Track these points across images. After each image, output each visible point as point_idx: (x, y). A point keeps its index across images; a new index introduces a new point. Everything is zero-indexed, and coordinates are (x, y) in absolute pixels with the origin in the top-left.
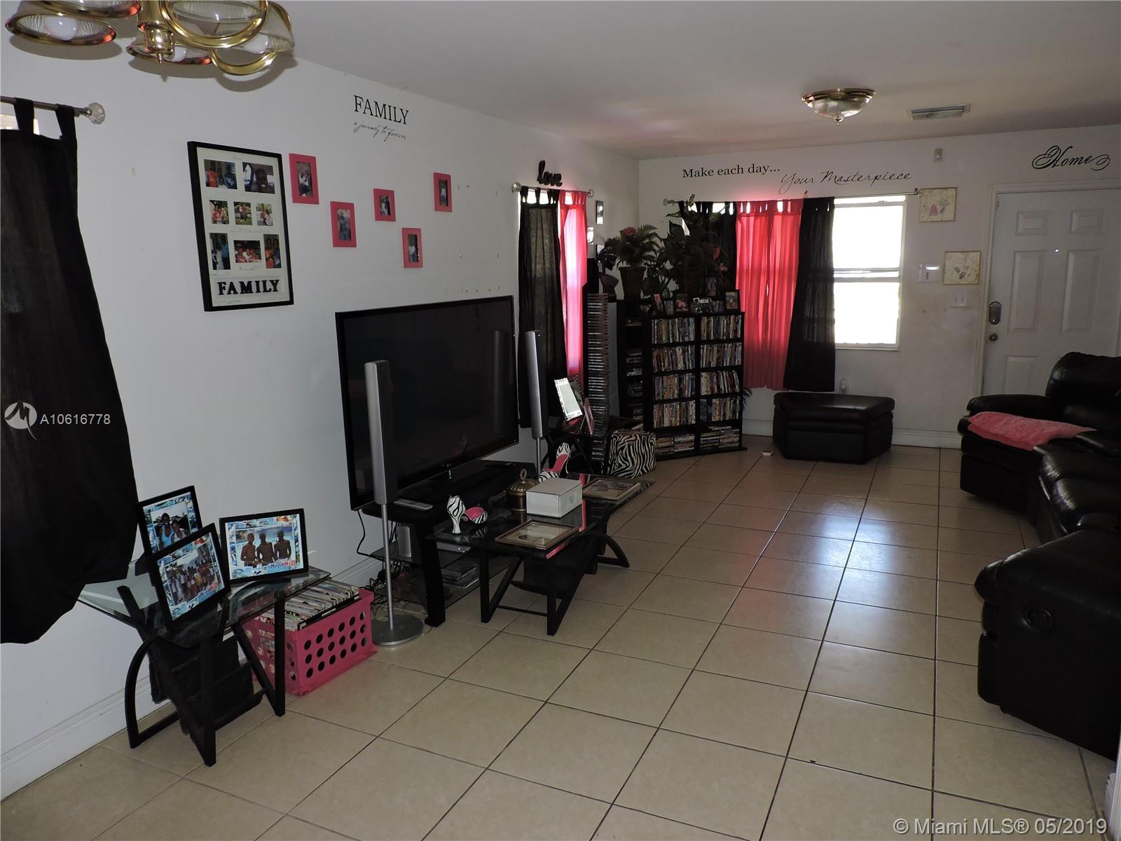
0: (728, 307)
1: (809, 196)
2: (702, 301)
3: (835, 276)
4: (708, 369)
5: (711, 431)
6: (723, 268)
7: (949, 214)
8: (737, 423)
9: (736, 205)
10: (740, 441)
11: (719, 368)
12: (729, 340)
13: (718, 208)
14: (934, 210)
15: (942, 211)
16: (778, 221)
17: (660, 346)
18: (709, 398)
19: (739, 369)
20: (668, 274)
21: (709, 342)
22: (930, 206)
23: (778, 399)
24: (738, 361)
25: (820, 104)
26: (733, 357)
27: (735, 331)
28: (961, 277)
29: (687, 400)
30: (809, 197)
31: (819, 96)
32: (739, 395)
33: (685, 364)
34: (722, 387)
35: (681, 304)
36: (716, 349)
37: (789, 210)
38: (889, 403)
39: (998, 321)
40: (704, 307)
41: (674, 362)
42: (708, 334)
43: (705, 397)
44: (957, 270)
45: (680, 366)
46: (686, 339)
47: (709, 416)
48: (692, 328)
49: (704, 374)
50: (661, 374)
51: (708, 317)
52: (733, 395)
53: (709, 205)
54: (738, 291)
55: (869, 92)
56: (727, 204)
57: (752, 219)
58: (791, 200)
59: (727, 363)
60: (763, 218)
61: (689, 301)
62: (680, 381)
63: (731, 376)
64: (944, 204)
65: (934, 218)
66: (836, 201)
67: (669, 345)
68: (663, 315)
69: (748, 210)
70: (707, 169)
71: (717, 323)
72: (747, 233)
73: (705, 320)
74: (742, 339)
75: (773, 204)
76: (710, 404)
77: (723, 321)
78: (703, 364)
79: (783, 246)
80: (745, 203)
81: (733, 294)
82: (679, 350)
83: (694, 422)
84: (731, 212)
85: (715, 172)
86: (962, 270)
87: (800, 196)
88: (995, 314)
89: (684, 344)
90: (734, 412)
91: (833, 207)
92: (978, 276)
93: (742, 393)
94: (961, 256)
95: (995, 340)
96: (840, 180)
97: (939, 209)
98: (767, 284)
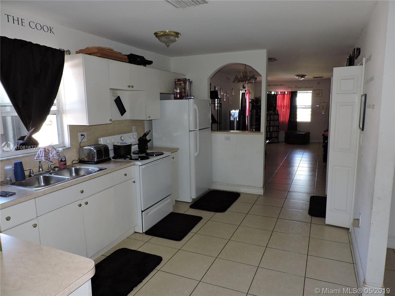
0: (276, 113)
2: (271, 112)
3: (298, 107)
4: (272, 126)
5: (272, 139)
6: (275, 105)
7: (320, 95)
8: (277, 137)
9: (277, 92)
10: (278, 141)
11: (274, 126)
12: (276, 120)
13: (273, 93)
14: (318, 94)
16: (286, 96)
18: (272, 132)
19: (278, 126)
21: (272, 120)
22: (317, 93)
23: (286, 132)
24: (278, 125)
25: (297, 77)
26: (277, 124)
27: (277, 118)
28: (323, 107)
29: (268, 132)
30: (292, 91)
31: (297, 76)
32: (278, 132)
34: (275, 130)
36: (273, 122)
38: (309, 133)
40: (271, 113)
43: (271, 132)
44: (322, 106)
46: (268, 120)
47: (272, 136)
48: (269, 117)
49: (271, 127)
52: (277, 131)
53: (271, 92)
54: (278, 110)
55: (306, 76)
56: (275, 92)
57: (280, 95)
58: (289, 92)
59: (276, 125)
60: (283, 95)
63: (276, 127)
64: (320, 93)
65: (318, 96)
66: (298, 92)
69: (279, 93)
70: (270, 84)
71: (274, 117)
72: (279, 98)
73: (271, 116)
74: (279, 120)
75: (285, 92)
76: (272, 133)
77: (275, 116)
78: (271, 125)
79: (286, 101)
80: (279, 92)
81: (277, 111)
83: (269, 137)
84: (276, 94)
85: (272, 85)
86: (323, 106)
87: (290, 91)
90: (277, 136)
91: (297, 93)
92: (327, 107)
93: (278, 131)
94: (323, 103)
96: (299, 88)
97: (319, 94)
98: (283, 109)
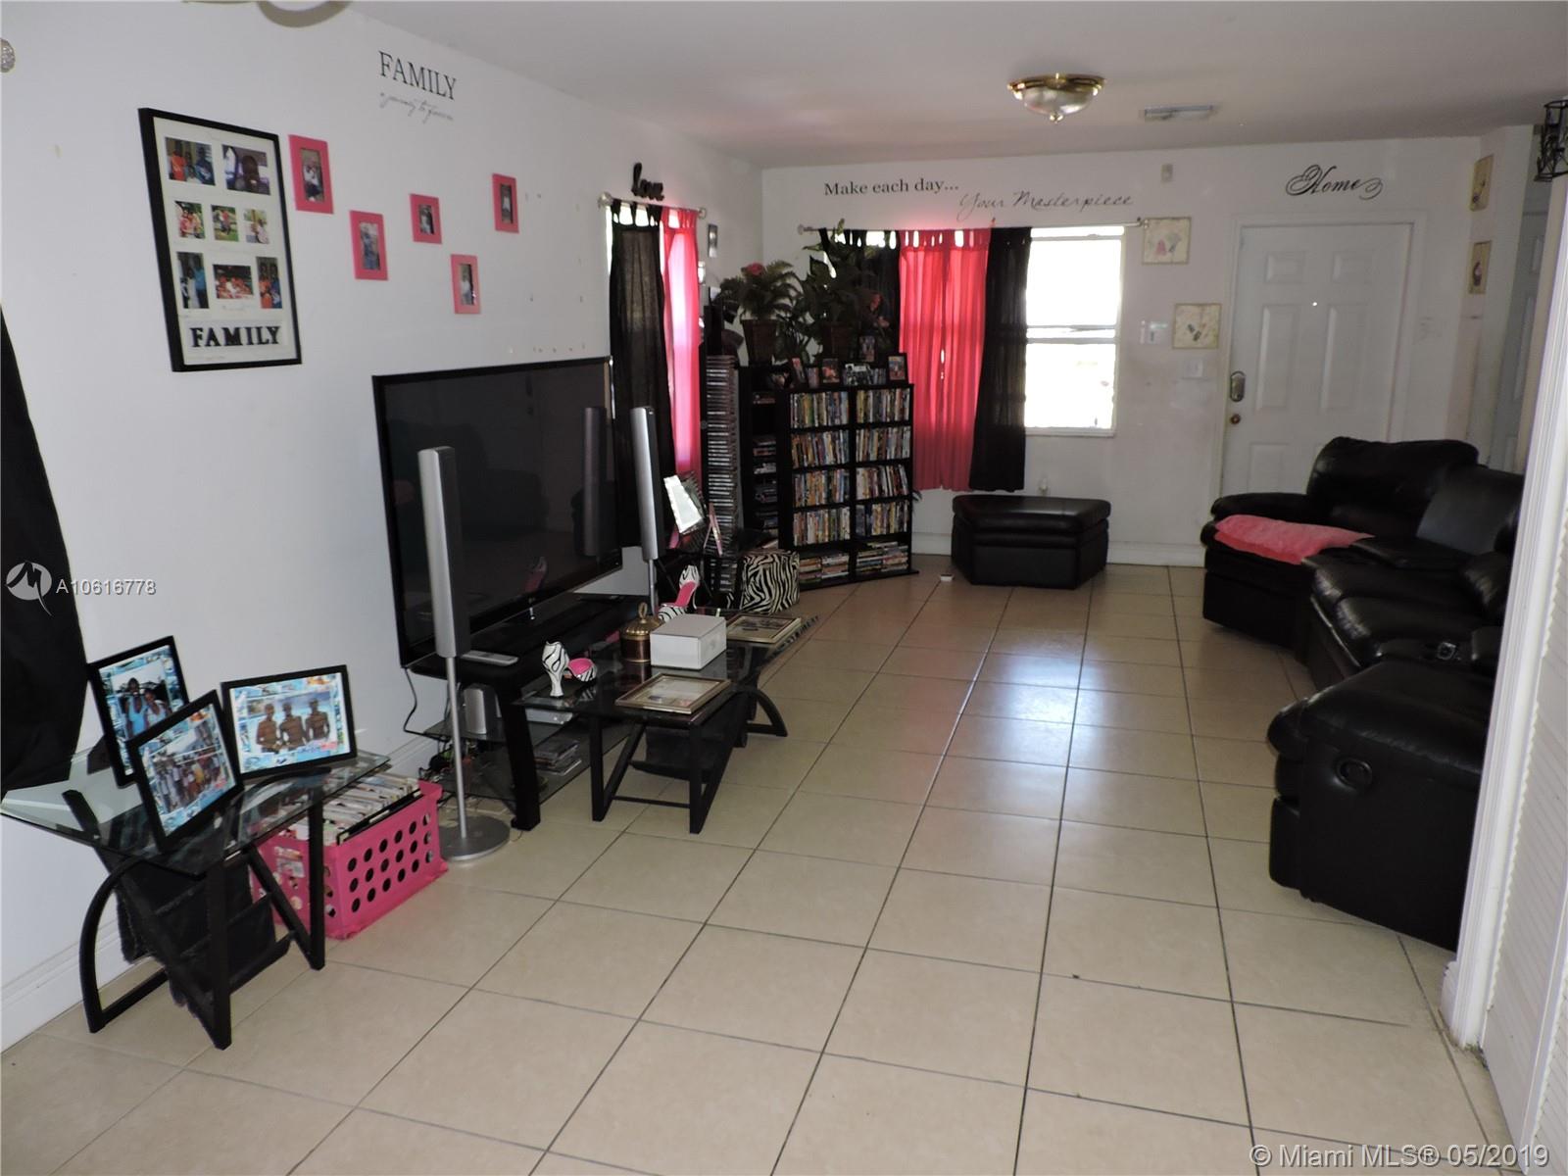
0: (892, 378)
1: (999, 225)
2: (857, 369)
3: (1030, 334)
4: (866, 464)
5: (870, 548)
6: (884, 324)
7: (1180, 253)
8: (904, 538)
9: (899, 235)
10: (909, 562)
11: (881, 462)
12: (893, 424)
13: (875, 239)
14: (1161, 248)
15: (1172, 249)
16: (956, 258)
17: (802, 431)
18: (867, 503)
19: (908, 464)
20: (809, 331)
21: (867, 426)
22: (1156, 241)
23: (958, 503)
24: (906, 453)
25: (1033, 94)
26: (899, 447)
27: (902, 411)
28: (1196, 338)
29: (838, 506)
31: (1031, 83)
32: (906, 500)
33: (835, 456)
34: (885, 488)
35: (830, 372)
36: (876, 435)
37: (972, 243)
38: (1104, 508)
39: (1240, 397)
40: (861, 377)
41: (821, 454)
42: (866, 415)
43: (863, 502)
44: (1191, 329)
45: (829, 460)
46: (837, 422)
47: (868, 528)
48: (844, 406)
49: (861, 471)
50: (803, 470)
51: (866, 391)
52: (899, 498)
53: (861, 234)
54: (905, 355)
55: (1097, 80)
56: (887, 233)
57: (921, 255)
58: (975, 231)
59: (891, 454)
60: (937, 254)
61: (840, 369)
62: (829, 480)
63: (896, 473)
64: (1176, 239)
65: (1167, 257)
66: (1034, 233)
67: (813, 430)
68: (805, 388)
69: (916, 243)
70: (858, 183)
71: (878, 401)
72: (914, 273)
73: (861, 395)
74: (910, 423)
75: (949, 234)
76: (869, 511)
77: (886, 397)
78: (860, 457)
79: (962, 297)
80: (911, 233)
81: (899, 359)
82: (827, 437)
83: (847, 537)
84: (893, 244)
85: (870, 189)
86: (1197, 329)
87: (985, 224)
88: (1238, 391)
89: (835, 428)
90: (901, 523)
91: (1029, 240)
92: (1217, 337)
93: (910, 498)
94: (1196, 310)
95: (1238, 421)
96: (1039, 203)
97: (1168, 246)
98: (943, 346)
